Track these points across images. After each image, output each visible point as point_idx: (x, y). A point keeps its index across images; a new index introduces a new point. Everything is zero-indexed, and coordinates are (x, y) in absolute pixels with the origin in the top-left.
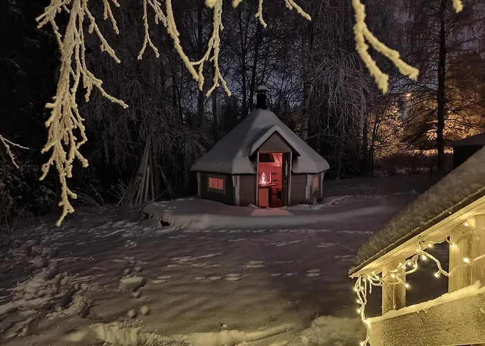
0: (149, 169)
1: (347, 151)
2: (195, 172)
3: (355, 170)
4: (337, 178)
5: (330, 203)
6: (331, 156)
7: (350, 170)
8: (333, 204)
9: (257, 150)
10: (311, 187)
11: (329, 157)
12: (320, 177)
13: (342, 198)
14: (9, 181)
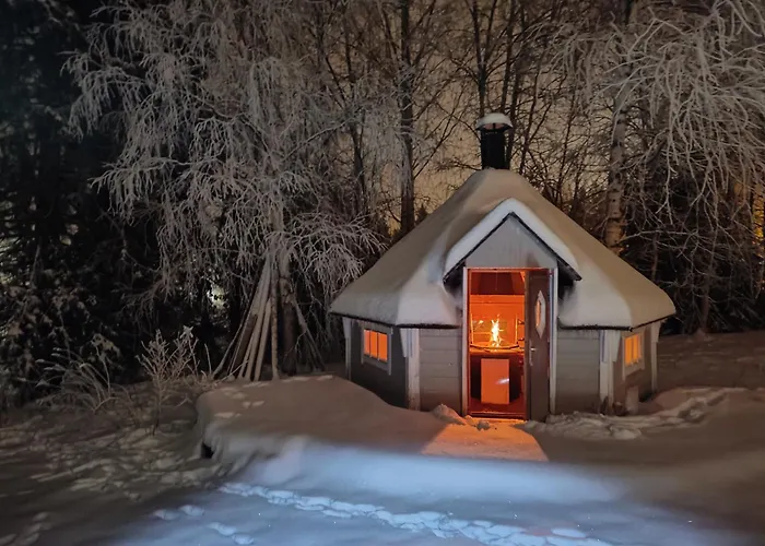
0: (269, 304)
1: (724, 269)
2: (339, 316)
3: (746, 313)
4: (700, 332)
5: (675, 412)
6: (681, 282)
7: (733, 314)
8: (684, 415)
9: (461, 264)
10: (618, 365)
11: (676, 283)
12: (647, 335)
13: (714, 395)
14: (30, 326)
